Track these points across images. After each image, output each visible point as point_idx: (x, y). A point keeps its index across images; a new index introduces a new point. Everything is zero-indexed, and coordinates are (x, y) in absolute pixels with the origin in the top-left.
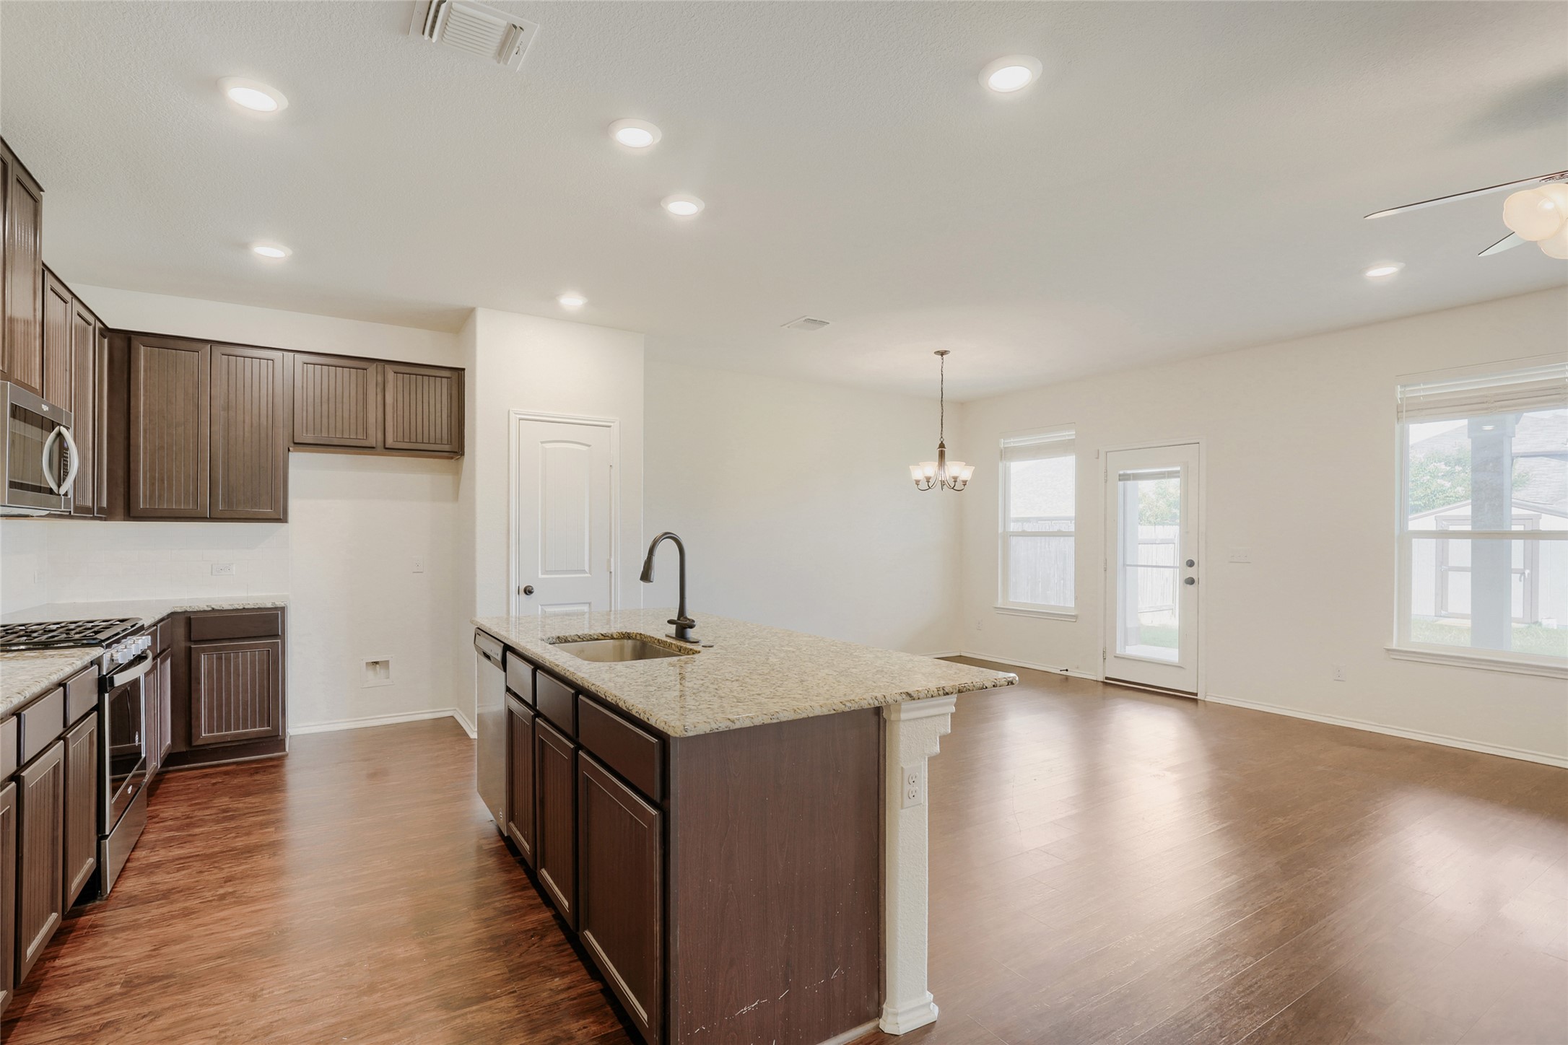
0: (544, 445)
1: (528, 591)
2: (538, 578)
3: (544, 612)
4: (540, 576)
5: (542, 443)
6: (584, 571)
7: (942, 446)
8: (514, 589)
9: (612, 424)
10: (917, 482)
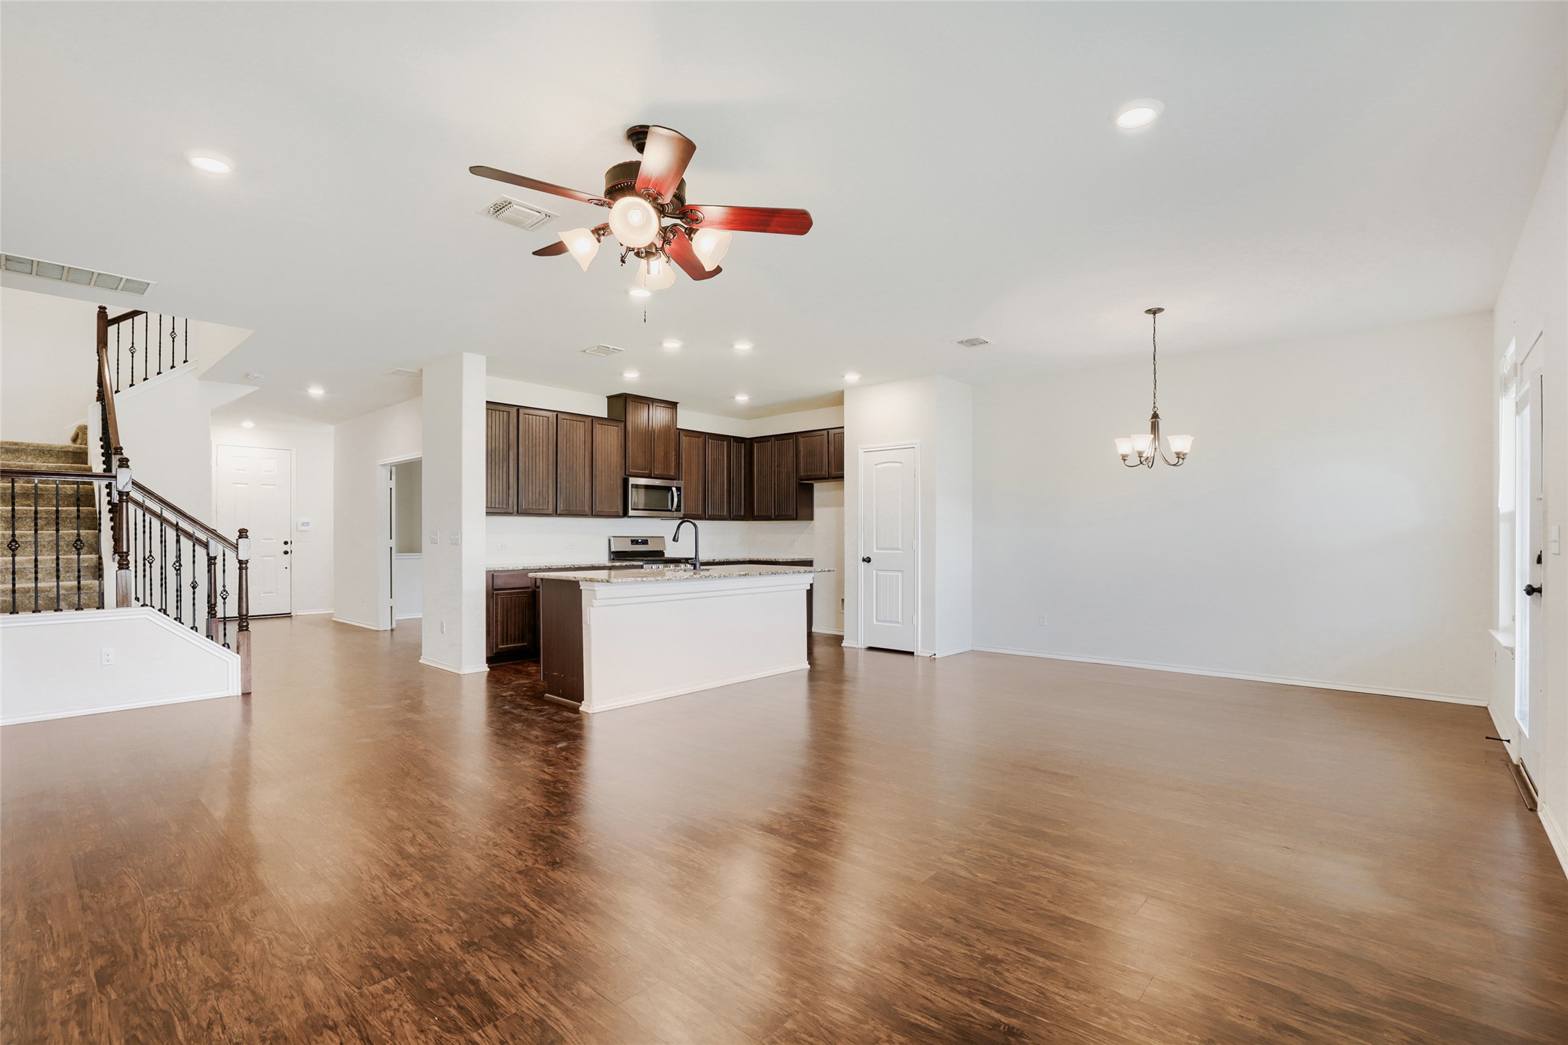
1: (868, 560)
4: (875, 551)
7: (1155, 416)
10: (1124, 458)
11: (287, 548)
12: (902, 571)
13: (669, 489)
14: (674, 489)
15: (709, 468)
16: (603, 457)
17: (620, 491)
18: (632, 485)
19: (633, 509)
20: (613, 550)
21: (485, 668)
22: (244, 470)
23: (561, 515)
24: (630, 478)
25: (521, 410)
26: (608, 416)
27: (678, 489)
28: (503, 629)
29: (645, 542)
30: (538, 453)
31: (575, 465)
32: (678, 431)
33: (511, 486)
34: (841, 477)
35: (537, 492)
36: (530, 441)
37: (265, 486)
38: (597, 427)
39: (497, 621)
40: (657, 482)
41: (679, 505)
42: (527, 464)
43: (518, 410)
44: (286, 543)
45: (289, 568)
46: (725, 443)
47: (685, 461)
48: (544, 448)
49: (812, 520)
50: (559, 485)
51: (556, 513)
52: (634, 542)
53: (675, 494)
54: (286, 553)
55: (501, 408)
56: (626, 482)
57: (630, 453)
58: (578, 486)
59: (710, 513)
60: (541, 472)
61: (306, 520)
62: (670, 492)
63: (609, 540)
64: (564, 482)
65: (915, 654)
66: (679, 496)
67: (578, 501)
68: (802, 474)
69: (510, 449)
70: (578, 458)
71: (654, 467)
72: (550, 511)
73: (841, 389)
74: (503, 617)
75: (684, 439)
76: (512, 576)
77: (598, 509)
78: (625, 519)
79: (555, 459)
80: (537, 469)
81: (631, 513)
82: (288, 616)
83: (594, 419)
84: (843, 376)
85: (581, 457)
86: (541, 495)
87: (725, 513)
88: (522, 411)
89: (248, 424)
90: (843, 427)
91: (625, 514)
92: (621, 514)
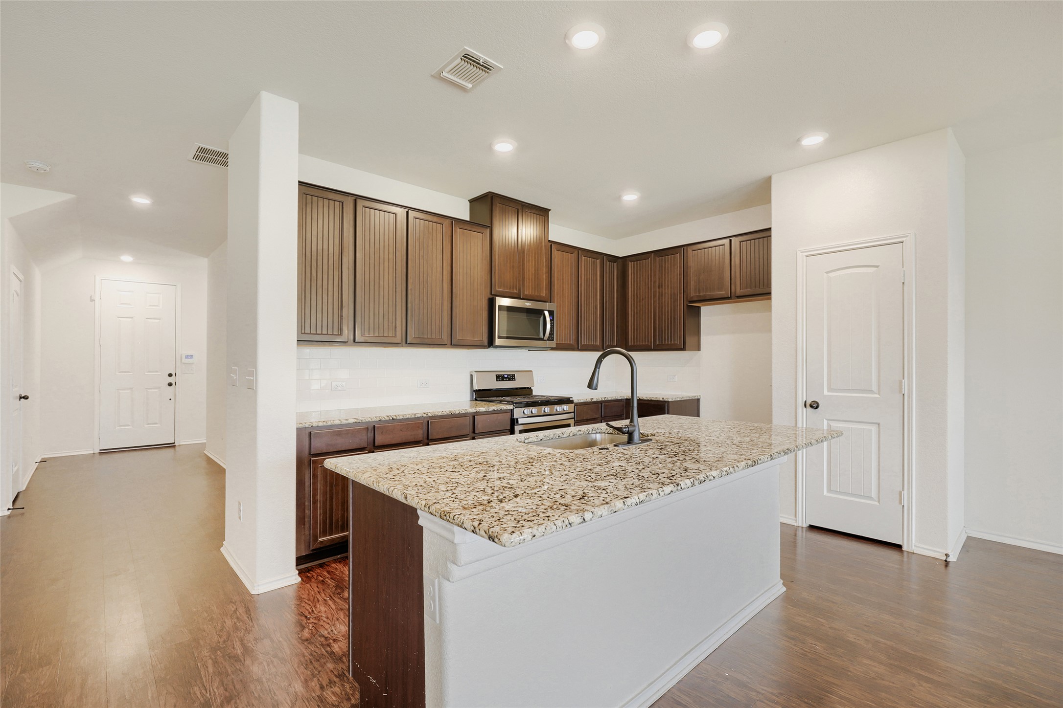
0: (829, 274)
1: (815, 406)
2: (824, 395)
3: (830, 426)
4: (826, 393)
5: (827, 273)
6: (871, 392)
8: (800, 403)
9: (905, 239)
11: (171, 380)
12: (879, 424)
13: (540, 312)
14: (546, 313)
15: (582, 289)
16: (465, 271)
17: (485, 315)
18: (499, 306)
19: (499, 337)
20: (475, 388)
21: (293, 578)
22: (129, 304)
23: (412, 345)
24: (498, 299)
25: (359, 201)
26: (470, 219)
27: (551, 313)
28: (325, 513)
29: (511, 378)
30: (382, 260)
31: (430, 279)
32: (550, 244)
33: (344, 304)
34: (767, 294)
35: (381, 314)
36: (372, 245)
37: (149, 320)
38: (458, 231)
39: (315, 502)
40: (528, 304)
41: (551, 333)
42: (367, 276)
43: (355, 200)
44: (170, 375)
45: (173, 400)
46: (598, 261)
47: (558, 280)
48: (391, 256)
49: (699, 350)
50: (409, 305)
51: (406, 342)
52: (500, 378)
53: (548, 319)
54: (170, 385)
55: (331, 196)
56: (491, 303)
57: (496, 268)
58: (434, 306)
59: (583, 343)
60: (386, 286)
61: (189, 353)
62: (542, 318)
63: (472, 375)
64: (417, 300)
65: (905, 548)
66: (552, 321)
67: (434, 327)
68: (693, 294)
69: (344, 254)
70: (434, 271)
71: (524, 286)
72: (398, 339)
73: (770, 175)
74: (324, 494)
75: (556, 253)
76: (339, 434)
77: (458, 336)
78: (491, 351)
79: (405, 270)
80: (381, 283)
81: (498, 342)
82: (171, 446)
83: (455, 221)
84: (799, 140)
85: (438, 270)
86: (386, 317)
87: (598, 343)
88: (360, 203)
89: (127, 258)
90: (770, 229)
91: (491, 343)
92: (486, 344)
